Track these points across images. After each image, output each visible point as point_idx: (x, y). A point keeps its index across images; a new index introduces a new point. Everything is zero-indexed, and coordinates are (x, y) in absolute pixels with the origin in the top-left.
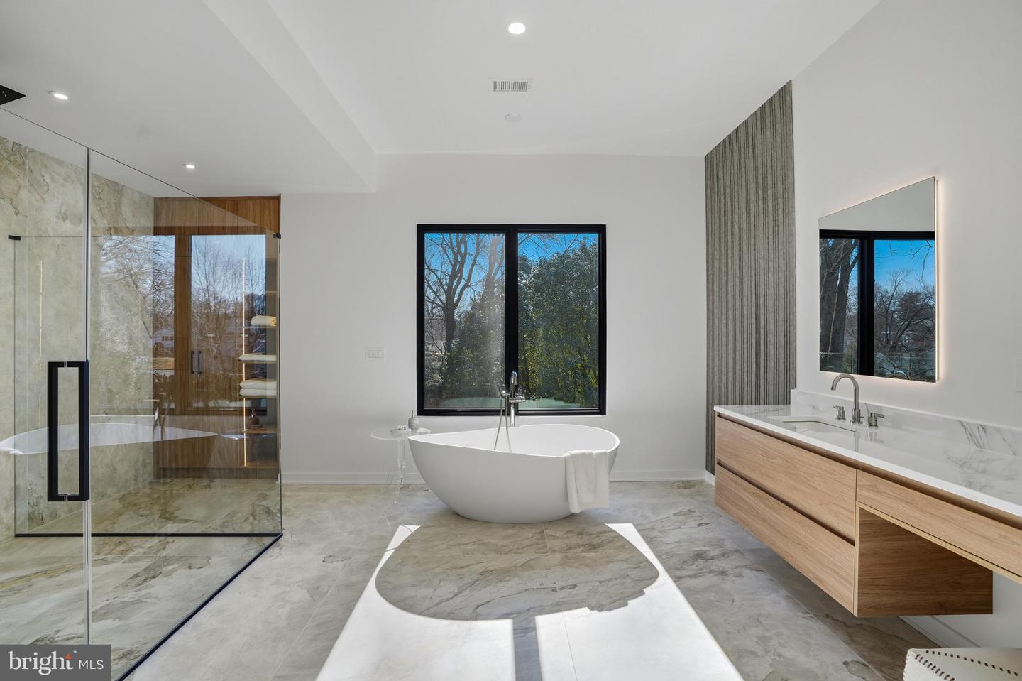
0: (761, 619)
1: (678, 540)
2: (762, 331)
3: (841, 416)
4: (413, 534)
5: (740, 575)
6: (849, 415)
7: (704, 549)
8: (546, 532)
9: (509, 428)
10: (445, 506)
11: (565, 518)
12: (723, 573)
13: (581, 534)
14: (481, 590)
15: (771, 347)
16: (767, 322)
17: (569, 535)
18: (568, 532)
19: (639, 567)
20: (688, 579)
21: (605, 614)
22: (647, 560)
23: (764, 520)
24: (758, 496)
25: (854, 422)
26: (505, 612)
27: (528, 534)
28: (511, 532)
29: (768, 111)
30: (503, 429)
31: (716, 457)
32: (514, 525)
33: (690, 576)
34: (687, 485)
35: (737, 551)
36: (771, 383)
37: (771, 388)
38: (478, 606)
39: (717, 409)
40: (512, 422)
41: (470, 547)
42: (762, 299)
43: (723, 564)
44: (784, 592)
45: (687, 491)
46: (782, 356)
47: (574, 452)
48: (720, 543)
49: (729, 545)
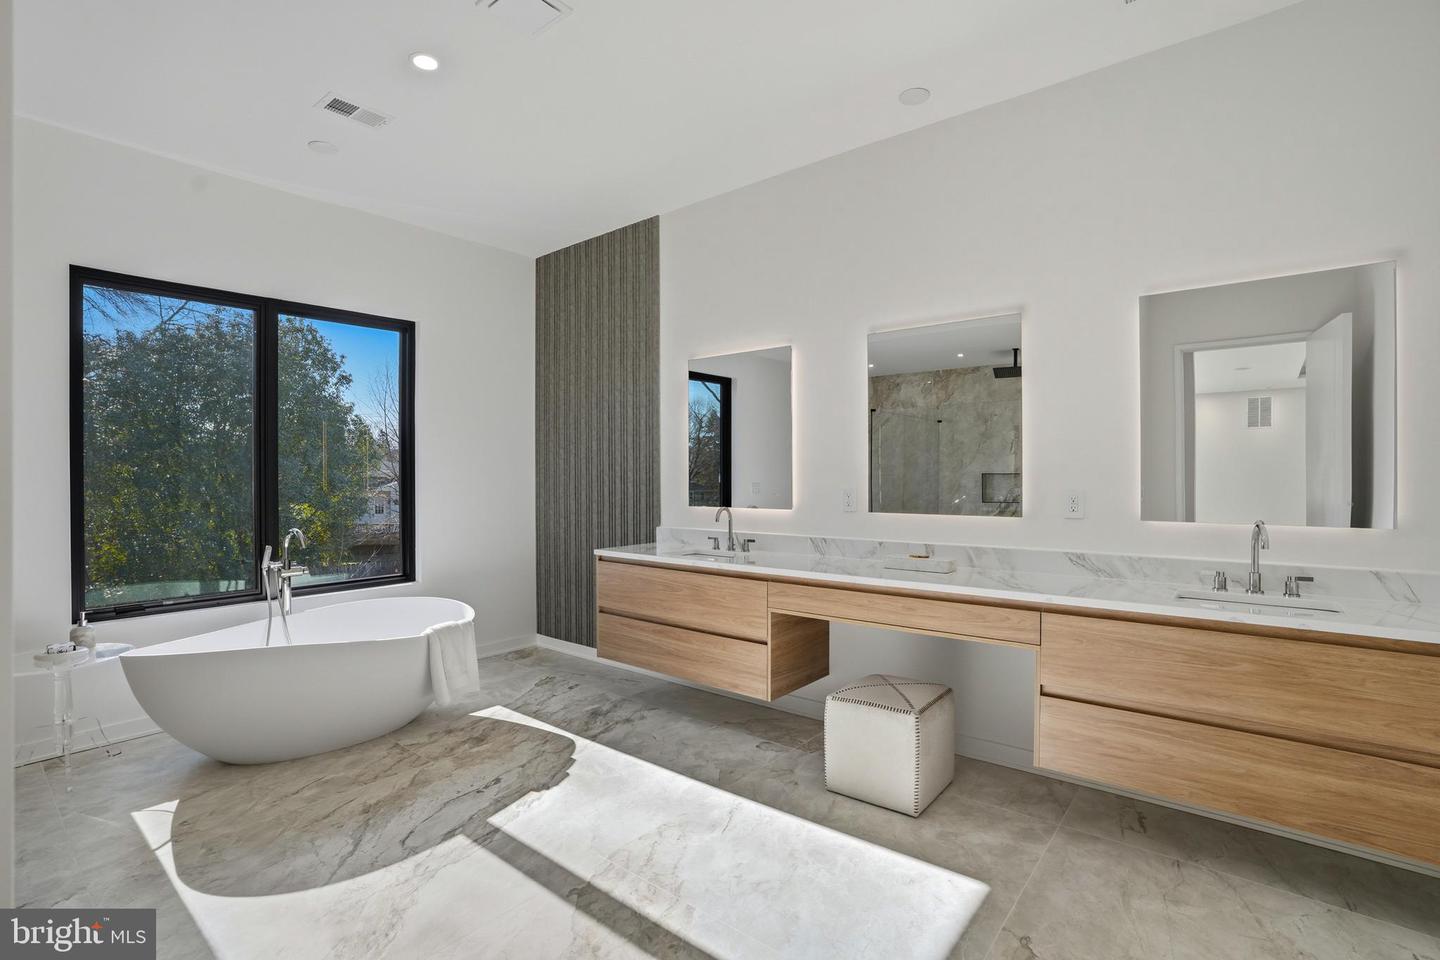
0: (686, 742)
1: (562, 707)
2: (618, 468)
3: (717, 547)
4: (177, 814)
5: (643, 718)
6: (724, 544)
7: (596, 706)
8: (402, 743)
9: (287, 617)
10: (206, 757)
11: (411, 722)
12: (628, 720)
13: (449, 732)
14: (386, 826)
15: (630, 485)
16: (625, 458)
17: (435, 737)
18: (431, 735)
19: (547, 741)
20: (602, 735)
21: (555, 790)
22: (550, 733)
23: (670, 653)
24: (660, 632)
25: (729, 550)
26: (445, 831)
27: (380, 754)
28: (349, 758)
29: (630, 236)
30: (277, 620)
31: (598, 605)
32: (347, 749)
33: (603, 732)
34: (522, 654)
35: (624, 700)
36: (630, 522)
37: (631, 528)
38: (403, 842)
39: (598, 552)
40: (287, 608)
41: (307, 793)
42: (618, 434)
43: (622, 713)
44: (684, 718)
45: (527, 661)
46: (643, 493)
47: (438, 626)
48: (603, 698)
49: (614, 697)
